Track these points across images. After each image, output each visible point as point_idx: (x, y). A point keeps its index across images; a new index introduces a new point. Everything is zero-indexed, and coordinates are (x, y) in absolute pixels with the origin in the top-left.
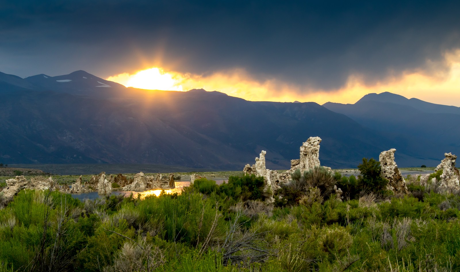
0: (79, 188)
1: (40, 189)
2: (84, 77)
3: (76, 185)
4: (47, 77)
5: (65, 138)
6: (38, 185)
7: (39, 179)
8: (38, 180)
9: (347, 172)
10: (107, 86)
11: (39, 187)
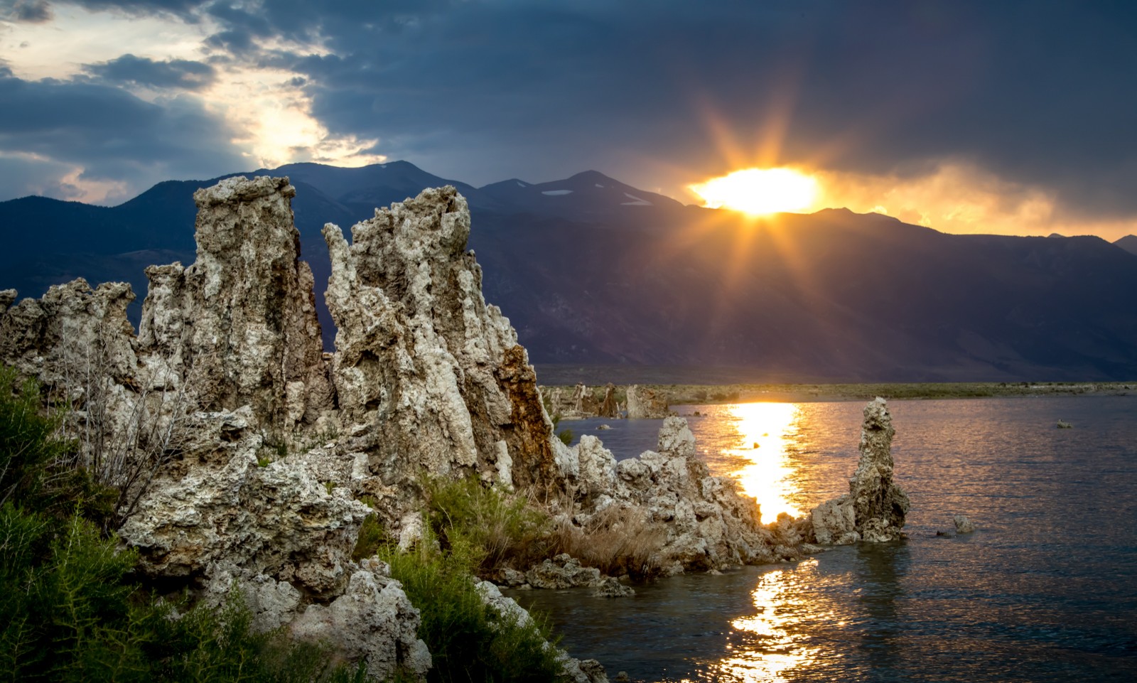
2: (597, 185)
4: (523, 186)
5: (554, 310)
9: (1126, 388)
10: (642, 203)
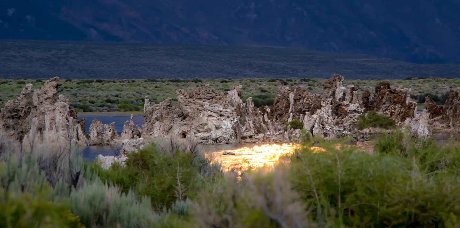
0: (328, 128)
1: (206, 127)
3: (320, 117)
6: (201, 116)
7: (202, 96)
8: (200, 99)
11: (205, 122)
